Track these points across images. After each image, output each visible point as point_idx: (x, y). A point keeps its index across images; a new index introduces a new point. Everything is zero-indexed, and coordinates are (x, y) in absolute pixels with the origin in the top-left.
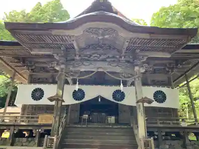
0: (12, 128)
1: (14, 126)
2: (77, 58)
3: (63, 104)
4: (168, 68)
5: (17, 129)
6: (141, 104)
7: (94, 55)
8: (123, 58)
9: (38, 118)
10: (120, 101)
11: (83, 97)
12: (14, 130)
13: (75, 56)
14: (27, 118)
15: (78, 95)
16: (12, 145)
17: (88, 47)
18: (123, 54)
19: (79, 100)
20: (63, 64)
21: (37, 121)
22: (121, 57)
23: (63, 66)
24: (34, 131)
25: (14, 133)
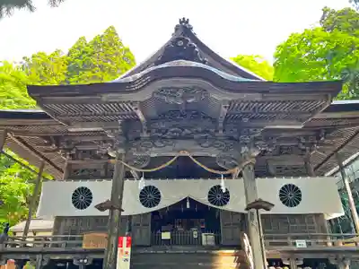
0: (39, 257)
1: (42, 253)
2: (145, 135)
3: (123, 214)
4: (304, 144)
5: (47, 259)
6: (254, 210)
7: (173, 130)
8: (221, 132)
9: (82, 239)
10: (222, 205)
11: (157, 200)
12: (43, 260)
13: (142, 132)
14: (66, 239)
15: (149, 196)
17: (162, 116)
18: (221, 125)
19: (150, 207)
20: (120, 146)
21: (81, 245)
22: (217, 131)
23: (121, 151)
24: (75, 263)
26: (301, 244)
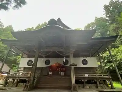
0: (17, 78)
5: (19, 79)
6: (72, 66)
14: (26, 73)
15: (47, 62)
16: (16, 86)
19: (48, 65)
24: (26, 80)
25: (17, 81)
26: (87, 75)
